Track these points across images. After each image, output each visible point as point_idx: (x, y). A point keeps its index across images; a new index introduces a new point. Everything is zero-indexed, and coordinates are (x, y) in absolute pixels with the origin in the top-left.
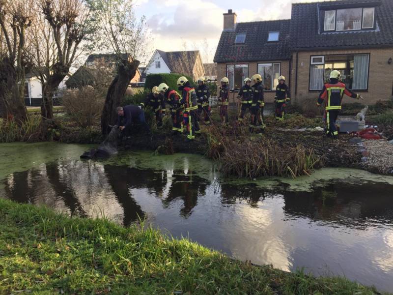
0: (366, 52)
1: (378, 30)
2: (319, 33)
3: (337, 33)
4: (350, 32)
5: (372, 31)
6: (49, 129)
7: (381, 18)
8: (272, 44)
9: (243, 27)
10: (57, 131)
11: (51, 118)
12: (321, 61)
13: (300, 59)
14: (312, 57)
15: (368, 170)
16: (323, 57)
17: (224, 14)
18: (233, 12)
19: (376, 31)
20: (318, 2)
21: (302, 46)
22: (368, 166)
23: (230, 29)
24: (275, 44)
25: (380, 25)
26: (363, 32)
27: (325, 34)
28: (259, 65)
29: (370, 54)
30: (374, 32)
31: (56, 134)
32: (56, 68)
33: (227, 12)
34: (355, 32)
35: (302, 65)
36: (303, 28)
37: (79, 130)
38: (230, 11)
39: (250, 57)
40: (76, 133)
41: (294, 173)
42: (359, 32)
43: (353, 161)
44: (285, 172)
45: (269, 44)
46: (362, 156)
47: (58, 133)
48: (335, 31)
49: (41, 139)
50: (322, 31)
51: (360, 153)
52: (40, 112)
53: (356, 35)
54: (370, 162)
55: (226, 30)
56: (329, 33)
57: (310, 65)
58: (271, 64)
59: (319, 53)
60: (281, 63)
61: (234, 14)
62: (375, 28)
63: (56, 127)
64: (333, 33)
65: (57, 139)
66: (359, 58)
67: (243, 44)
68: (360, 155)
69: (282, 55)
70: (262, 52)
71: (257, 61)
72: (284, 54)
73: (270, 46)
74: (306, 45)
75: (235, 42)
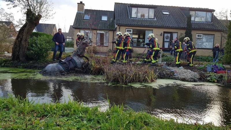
0: (151, 29)
1: (155, 19)
2: (129, 18)
3: (138, 19)
4: (144, 19)
5: (153, 20)
7: (156, 14)
8: (104, 22)
9: (88, 11)
12: (131, 32)
13: (121, 29)
14: (127, 29)
15: (179, 80)
16: (132, 30)
17: (78, 3)
18: (83, 3)
19: (155, 20)
20: (127, 4)
21: (122, 23)
22: (179, 78)
23: (81, 12)
24: (106, 22)
25: (156, 17)
26: (149, 19)
27: (132, 19)
29: (153, 30)
30: (154, 20)
33: (80, 3)
34: (146, 19)
36: (121, 15)
38: (81, 2)
39: (93, 27)
42: (148, 19)
43: (171, 75)
44: (144, 80)
45: (102, 22)
46: (174, 73)
48: (137, 18)
50: (131, 17)
51: (172, 72)
53: (146, 21)
54: (179, 75)
55: (79, 12)
56: (134, 19)
58: (104, 32)
59: (130, 28)
60: (109, 31)
61: (84, 4)
62: (154, 19)
64: (136, 19)
66: (148, 31)
67: (89, 20)
68: (173, 73)
70: (99, 25)
71: (96, 30)
72: (110, 27)
73: (103, 23)
74: (124, 23)
75: (84, 19)
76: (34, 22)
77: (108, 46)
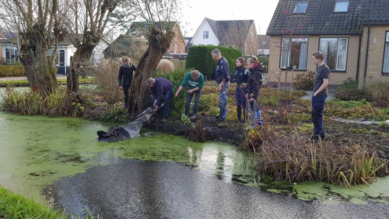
6: (74, 104)
8: (339, 15)
10: (82, 106)
11: (76, 91)
13: (372, 35)
21: (375, 19)
24: (343, 15)
28: (321, 39)
31: (80, 110)
32: (86, 37)
35: (375, 41)
37: (105, 106)
39: (311, 29)
40: (101, 110)
41: (349, 182)
44: (337, 179)
45: (335, 15)
47: (82, 108)
49: (64, 114)
52: (66, 83)
57: (385, 42)
58: (336, 39)
60: (348, 38)
63: (81, 102)
65: (80, 115)
67: (303, 14)
69: (350, 29)
70: (326, 25)
71: (319, 35)
72: (353, 27)
73: (336, 17)
74: (381, 19)
75: (294, 12)
76: (161, 46)
77: (345, 72)
